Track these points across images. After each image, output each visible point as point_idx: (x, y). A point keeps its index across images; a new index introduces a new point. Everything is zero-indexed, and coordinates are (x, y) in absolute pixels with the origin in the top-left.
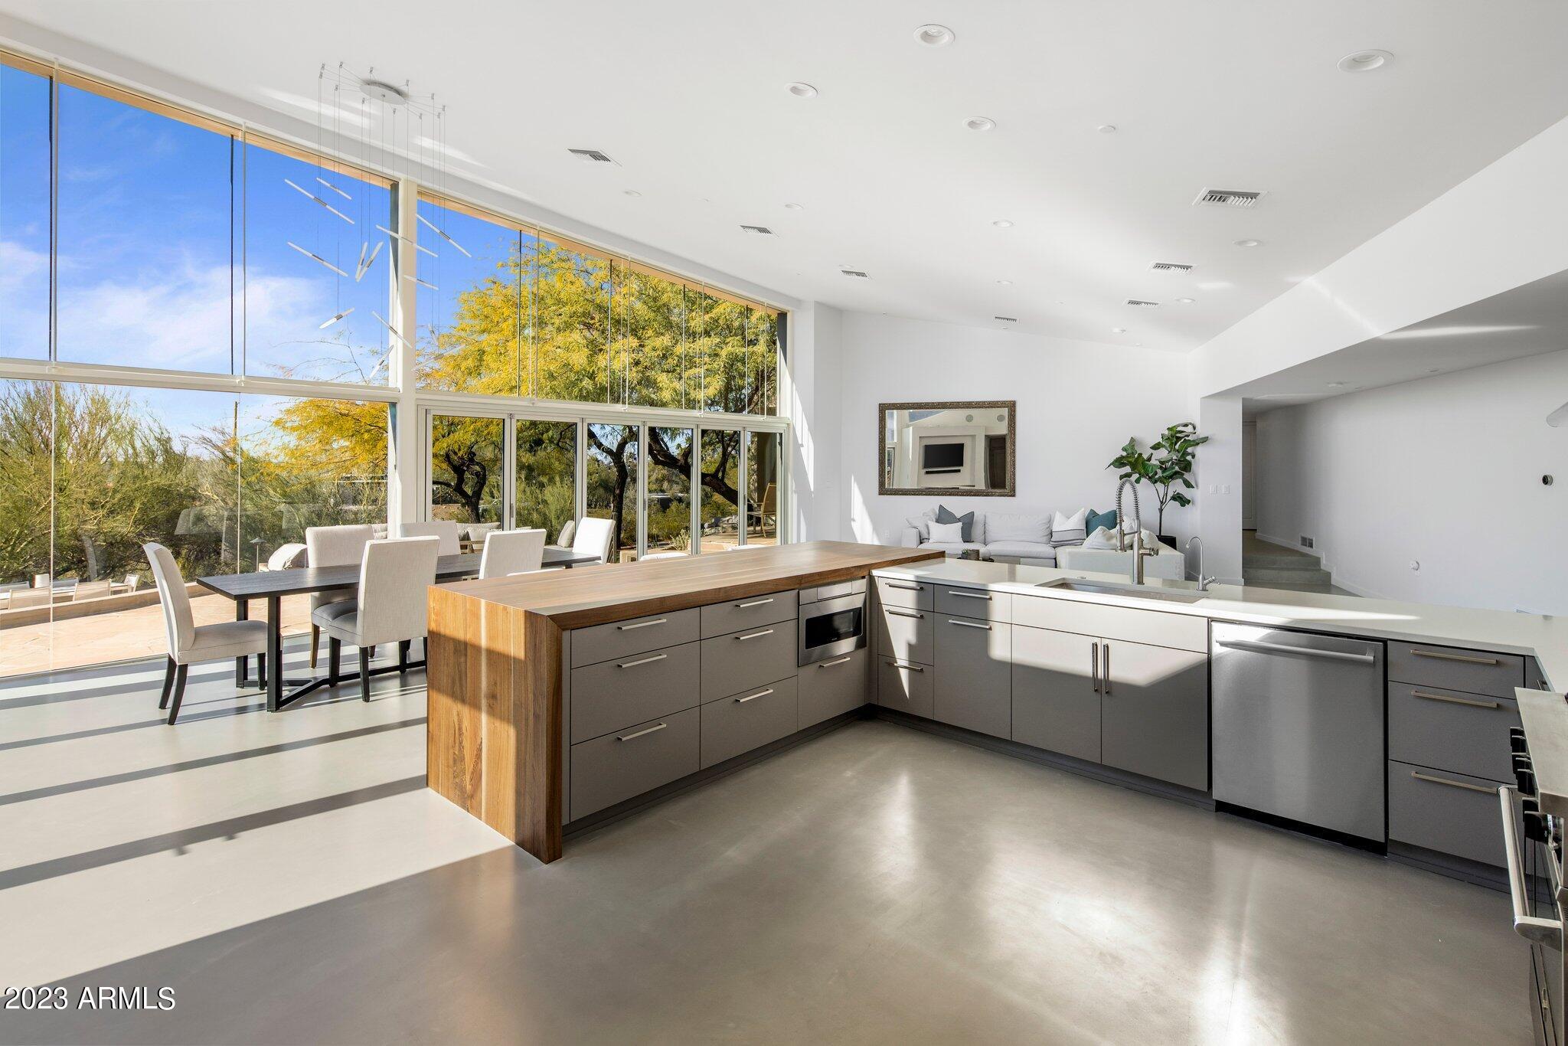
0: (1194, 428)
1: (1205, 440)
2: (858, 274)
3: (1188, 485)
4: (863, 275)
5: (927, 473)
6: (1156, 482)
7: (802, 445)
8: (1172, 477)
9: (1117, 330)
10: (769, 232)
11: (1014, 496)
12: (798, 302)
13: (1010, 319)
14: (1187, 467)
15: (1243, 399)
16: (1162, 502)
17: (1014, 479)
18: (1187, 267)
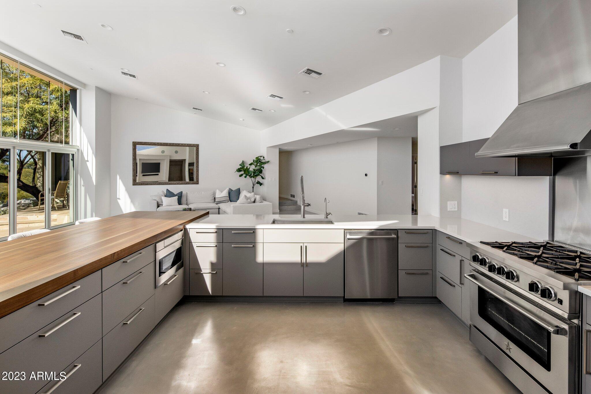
0: (264, 158)
1: (268, 162)
2: (131, 75)
3: (263, 178)
4: (134, 76)
5: (143, 175)
6: (251, 177)
7: (88, 161)
8: (257, 176)
9: (241, 119)
10: (81, 39)
11: (198, 184)
12: (84, 85)
13: (199, 109)
14: (261, 172)
15: (279, 148)
16: (253, 184)
17: (198, 177)
18: (282, 98)
